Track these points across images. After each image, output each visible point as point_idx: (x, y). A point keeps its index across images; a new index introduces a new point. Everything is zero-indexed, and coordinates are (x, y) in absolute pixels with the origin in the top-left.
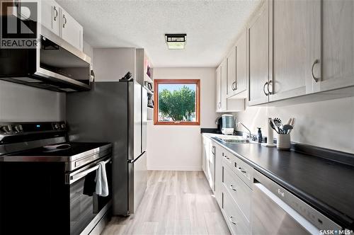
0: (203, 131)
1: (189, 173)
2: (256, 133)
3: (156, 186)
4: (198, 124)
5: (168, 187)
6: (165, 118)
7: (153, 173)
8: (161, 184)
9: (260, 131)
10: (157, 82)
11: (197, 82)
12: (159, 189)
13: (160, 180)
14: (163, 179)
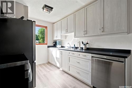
0: (49, 47)
2: (73, 46)
4: (47, 44)
9: (75, 45)
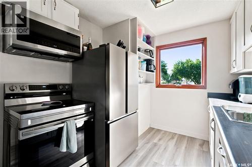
1: (191, 139)
3: (149, 146)
5: (161, 151)
6: (189, 83)
7: (154, 131)
8: (155, 145)
10: (159, 48)
11: (203, 41)
12: (150, 150)
13: (155, 141)
14: (160, 140)
